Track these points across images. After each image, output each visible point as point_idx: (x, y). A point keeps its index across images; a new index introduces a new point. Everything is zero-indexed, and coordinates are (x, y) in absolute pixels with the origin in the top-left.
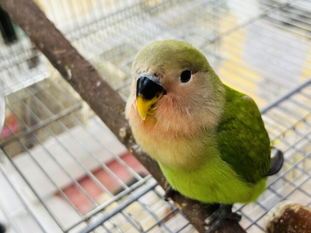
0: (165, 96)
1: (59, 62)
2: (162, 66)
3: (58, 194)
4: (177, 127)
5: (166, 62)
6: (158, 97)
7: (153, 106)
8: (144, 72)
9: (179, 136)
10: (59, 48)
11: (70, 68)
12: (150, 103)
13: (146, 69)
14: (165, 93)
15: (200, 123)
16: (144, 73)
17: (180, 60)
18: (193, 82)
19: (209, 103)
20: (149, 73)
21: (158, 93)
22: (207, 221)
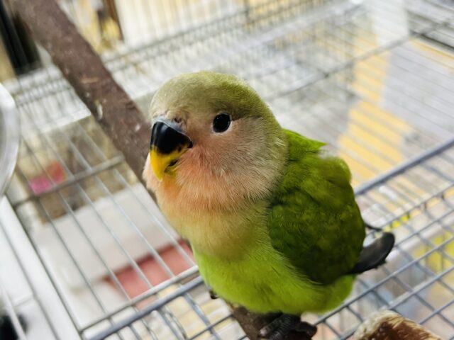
0: (190, 150)
1: (88, 95)
2: (185, 107)
3: (107, 279)
4: (208, 195)
5: (191, 102)
6: (180, 150)
7: (173, 163)
8: (161, 115)
9: (214, 208)
10: (90, 75)
11: (101, 103)
12: (168, 158)
13: (163, 112)
14: (191, 146)
15: (242, 190)
16: (162, 117)
17: (213, 101)
18: (233, 132)
19: (257, 162)
20: (166, 117)
21: (181, 145)
22: (263, 332)
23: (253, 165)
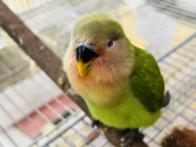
0: (97, 58)
1: (14, 34)
2: (96, 38)
3: (15, 125)
4: (105, 79)
5: (98, 35)
6: (92, 60)
8: (82, 42)
12: (87, 65)
13: (84, 40)
14: (97, 56)
17: (108, 33)
19: (126, 60)
20: (86, 43)
23: (124, 62)
